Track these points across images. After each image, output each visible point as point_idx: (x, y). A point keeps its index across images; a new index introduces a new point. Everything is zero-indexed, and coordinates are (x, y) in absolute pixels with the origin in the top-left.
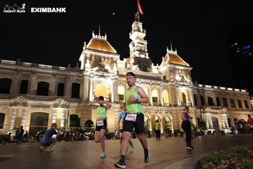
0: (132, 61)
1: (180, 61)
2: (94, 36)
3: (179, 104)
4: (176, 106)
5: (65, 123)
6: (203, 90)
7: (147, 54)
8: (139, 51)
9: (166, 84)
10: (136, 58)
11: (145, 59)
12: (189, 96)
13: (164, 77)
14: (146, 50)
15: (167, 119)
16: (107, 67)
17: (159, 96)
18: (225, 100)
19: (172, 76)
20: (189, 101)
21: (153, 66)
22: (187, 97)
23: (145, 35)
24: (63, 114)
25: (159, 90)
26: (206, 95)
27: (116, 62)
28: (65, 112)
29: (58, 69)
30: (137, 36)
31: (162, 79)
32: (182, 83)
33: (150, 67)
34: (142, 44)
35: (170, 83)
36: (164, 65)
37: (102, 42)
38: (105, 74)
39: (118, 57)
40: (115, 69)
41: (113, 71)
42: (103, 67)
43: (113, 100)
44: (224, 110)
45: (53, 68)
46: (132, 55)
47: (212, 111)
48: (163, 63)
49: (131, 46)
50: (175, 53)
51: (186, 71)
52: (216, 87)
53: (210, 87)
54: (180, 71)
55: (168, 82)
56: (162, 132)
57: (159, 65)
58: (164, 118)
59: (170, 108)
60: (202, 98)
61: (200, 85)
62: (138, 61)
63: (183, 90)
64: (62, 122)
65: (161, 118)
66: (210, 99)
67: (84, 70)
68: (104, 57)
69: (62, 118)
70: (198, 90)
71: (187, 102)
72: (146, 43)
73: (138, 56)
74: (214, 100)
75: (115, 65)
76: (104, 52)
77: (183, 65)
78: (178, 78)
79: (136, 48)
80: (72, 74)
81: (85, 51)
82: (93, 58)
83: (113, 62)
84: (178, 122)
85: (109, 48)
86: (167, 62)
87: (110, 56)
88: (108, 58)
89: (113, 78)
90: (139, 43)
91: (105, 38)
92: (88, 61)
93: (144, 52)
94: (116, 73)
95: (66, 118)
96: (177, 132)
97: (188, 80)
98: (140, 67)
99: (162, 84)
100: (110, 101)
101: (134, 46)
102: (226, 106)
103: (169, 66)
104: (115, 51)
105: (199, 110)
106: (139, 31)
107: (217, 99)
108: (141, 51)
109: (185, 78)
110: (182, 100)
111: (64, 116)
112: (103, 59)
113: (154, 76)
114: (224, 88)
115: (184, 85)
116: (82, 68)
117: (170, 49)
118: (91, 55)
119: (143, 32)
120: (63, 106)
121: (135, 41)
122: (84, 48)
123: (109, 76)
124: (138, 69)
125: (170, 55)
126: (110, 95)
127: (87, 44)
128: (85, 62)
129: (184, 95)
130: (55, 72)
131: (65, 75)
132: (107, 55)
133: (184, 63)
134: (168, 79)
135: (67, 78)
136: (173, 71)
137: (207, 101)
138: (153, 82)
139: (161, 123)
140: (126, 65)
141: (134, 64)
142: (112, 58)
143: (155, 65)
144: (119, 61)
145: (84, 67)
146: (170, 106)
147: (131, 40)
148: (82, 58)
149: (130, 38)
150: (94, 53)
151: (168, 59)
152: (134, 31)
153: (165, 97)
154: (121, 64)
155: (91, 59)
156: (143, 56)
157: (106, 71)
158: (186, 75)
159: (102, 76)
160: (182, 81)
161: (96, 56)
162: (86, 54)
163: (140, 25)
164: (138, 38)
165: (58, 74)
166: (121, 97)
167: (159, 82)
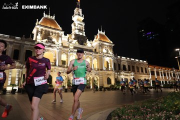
0: (73, 37)
1: (107, 40)
2: (45, 15)
3: (104, 69)
4: (102, 70)
5: (19, 81)
6: (120, 60)
7: (84, 32)
8: (79, 30)
9: (96, 54)
10: (76, 35)
11: (83, 36)
12: (111, 63)
13: (95, 50)
14: (84, 30)
15: (96, 79)
16: (54, 40)
17: (91, 62)
18: (133, 67)
19: (100, 50)
20: (111, 67)
21: (88, 42)
22: (109, 64)
23: (83, 18)
24: (17, 74)
25: (91, 58)
26: (122, 64)
27: (61, 36)
28: (19, 72)
29: (15, 38)
30: (78, 19)
31: (94, 51)
32: (107, 55)
33: (86, 42)
34: (81, 25)
35: (99, 54)
36: (96, 41)
37: (51, 21)
38: (53, 45)
39: (63, 33)
40: (60, 42)
41: (58, 43)
42: (51, 39)
43: (57, 65)
44: (133, 74)
45: (10, 38)
46: (73, 32)
47: (125, 74)
48: (95, 39)
49: (73, 25)
50: (104, 33)
51: (110, 46)
52: (128, 58)
53: (125, 58)
54: (106, 46)
55: (97, 53)
56: (91, 87)
57: (92, 41)
58: (93, 78)
59: (98, 72)
60: (119, 65)
61: (119, 57)
62: (77, 37)
63: (107, 59)
64: (17, 79)
65: (91, 78)
66: (124, 66)
67: (36, 41)
68: (52, 32)
69: (17, 76)
70: (117, 60)
71: (110, 67)
72: (84, 24)
73: (77, 33)
74: (127, 67)
75: (60, 39)
76: (52, 29)
77: (108, 42)
78: (104, 51)
79: (76, 28)
80: (26, 43)
81: (37, 26)
82: (43, 32)
83: (59, 36)
84: (102, 81)
85: (56, 26)
86: (98, 39)
87: (57, 32)
88: (55, 33)
89: (58, 48)
90: (79, 24)
91: (54, 18)
92: (39, 34)
93: (82, 31)
94: (61, 45)
95: (20, 76)
96: (101, 87)
97: (111, 52)
98: (78, 41)
99: (94, 54)
100: (55, 65)
101: (75, 26)
102: (134, 71)
103: (99, 42)
104: (61, 29)
105: (117, 73)
106: (79, 15)
107: (129, 66)
108: (80, 30)
109: (109, 51)
110: (106, 66)
111: (19, 75)
112: (51, 34)
113: (88, 48)
114: (133, 59)
115: (108, 56)
116: (34, 39)
117: (100, 30)
118: (42, 29)
119: (82, 16)
120: (18, 68)
121: (76, 22)
122: (37, 24)
123: (55, 47)
124: (77, 43)
125: (100, 35)
126: (55, 60)
127: (39, 21)
128: (37, 35)
129: (107, 63)
130: (12, 40)
131: (21, 44)
132: (54, 31)
133: (109, 41)
134: (97, 51)
135: (21, 46)
136: (101, 46)
137: (122, 67)
138: (87, 52)
139: (91, 82)
140: (68, 40)
141: (75, 39)
142: (58, 34)
143: (89, 41)
144: (63, 36)
145: (36, 39)
146: (98, 70)
147: (73, 21)
148: (34, 31)
149: (73, 19)
150: (44, 28)
151: (99, 37)
152: (76, 15)
153: (95, 63)
154: (65, 38)
155: (41, 32)
156: (81, 34)
157: (53, 43)
158: (110, 49)
159: (50, 46)
160: (107, 53)
161: (46, 31)
162: (37, 29)
163: (80, 11)
164: (78, 20)
165: (14, 42)
166: (64, 62)
167: (91, 53)
